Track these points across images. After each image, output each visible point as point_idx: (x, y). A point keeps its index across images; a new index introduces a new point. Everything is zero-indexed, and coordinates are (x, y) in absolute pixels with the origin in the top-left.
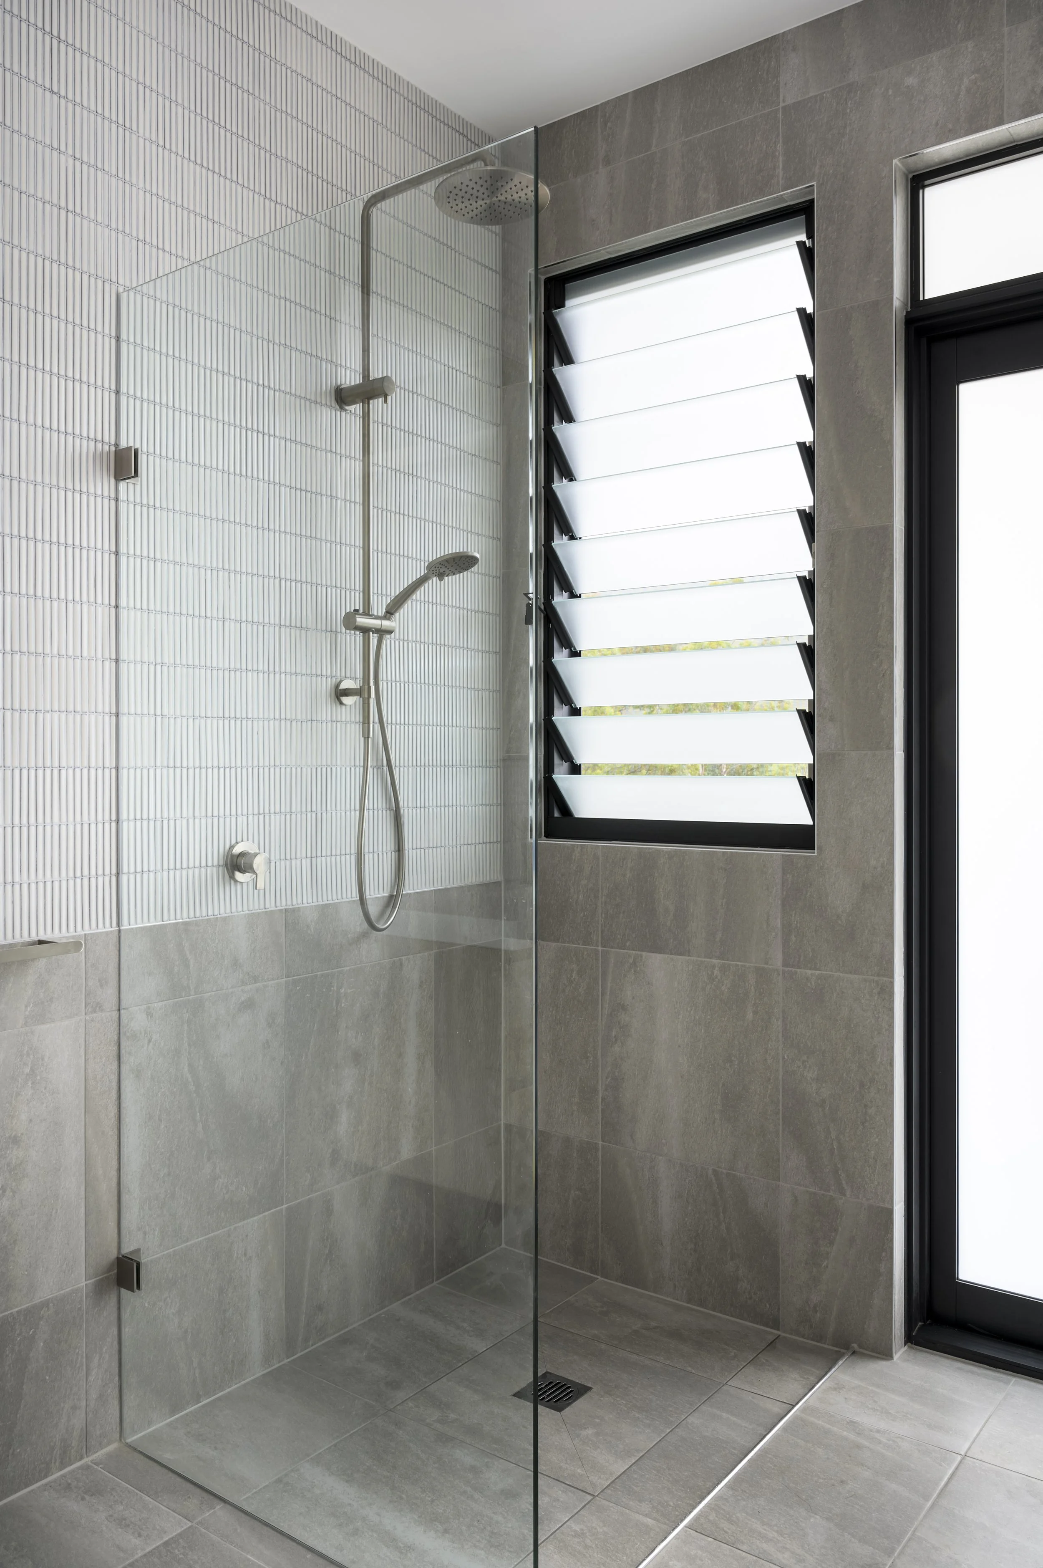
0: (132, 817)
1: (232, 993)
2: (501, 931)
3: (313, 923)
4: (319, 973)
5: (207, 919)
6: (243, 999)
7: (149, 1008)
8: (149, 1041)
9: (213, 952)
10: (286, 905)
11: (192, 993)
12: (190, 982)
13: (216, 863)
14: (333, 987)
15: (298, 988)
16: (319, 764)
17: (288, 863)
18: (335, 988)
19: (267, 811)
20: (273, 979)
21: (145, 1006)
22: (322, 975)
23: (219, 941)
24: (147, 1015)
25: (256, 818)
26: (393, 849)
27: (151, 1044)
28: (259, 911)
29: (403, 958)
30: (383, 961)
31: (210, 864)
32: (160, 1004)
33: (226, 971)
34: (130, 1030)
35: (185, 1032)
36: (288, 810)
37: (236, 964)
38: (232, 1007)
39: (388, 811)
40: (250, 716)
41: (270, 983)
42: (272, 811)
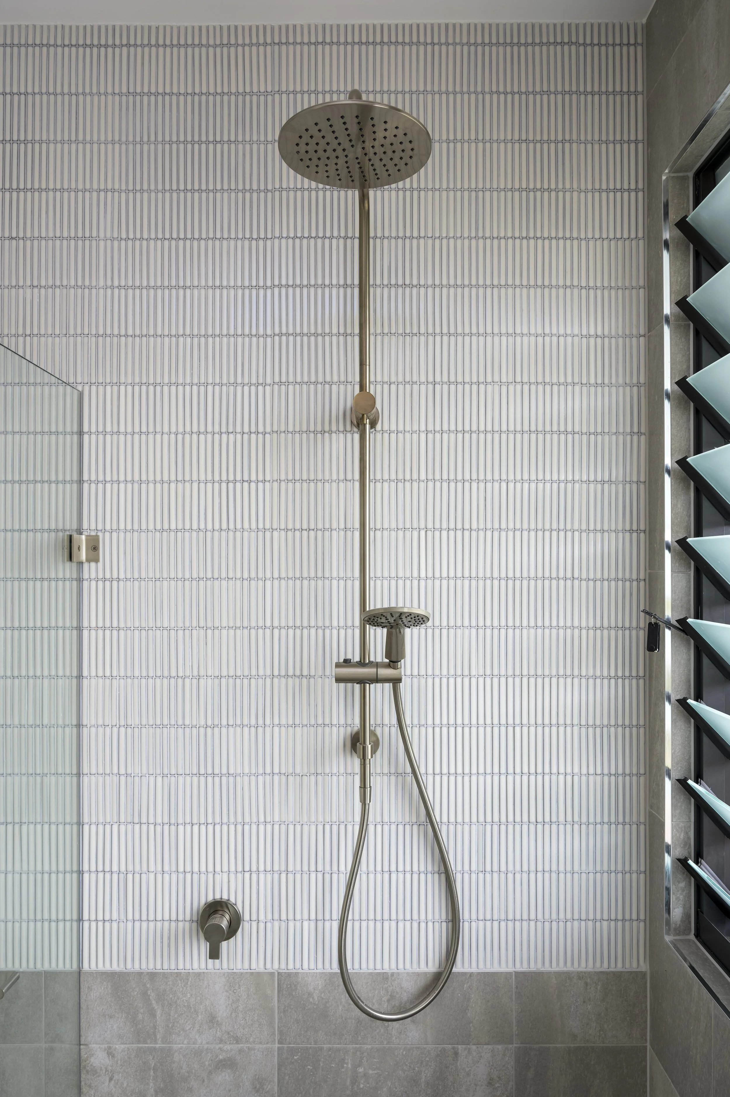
0: (93, 869)
1: (207, 1049)
2: (645, 1035)
3: (317, 992)
4: (325, 1046)
5: (176, 973)
6: (221, 1057)
7: (110, 1048)
8: (111, 1079)
9: (184, 1006)
10: (279, 968)
11: (159, 1042)
12: (157, 1030)
13: (188, 918)
14: (347, 1064)
15: (295, 1058)
16: (328, 819)
17: (283, 925)
18: (350, 1066)
19: (254, 869)
20: (261, 1043)
21: (106, 1045)
22: (330, 1049)
23: (191, 995)
24: (108, 1054)
25: (240, 876)
26: (444, 917)
27: (113, 1082)
28: (242, 971)
29: (460, 1046)
30: (425, 1046)
31: (181, 918)
32: (123, 1046)
33: (200, 1027)
34: (89, 1065)
35: (152, 1078)
36: (283, 868)
37: (212, 1020)
38: (207, 1063)
39: (436, 876)
40: (231, 771)
41: (257, 1046)
42: (262, 868)
